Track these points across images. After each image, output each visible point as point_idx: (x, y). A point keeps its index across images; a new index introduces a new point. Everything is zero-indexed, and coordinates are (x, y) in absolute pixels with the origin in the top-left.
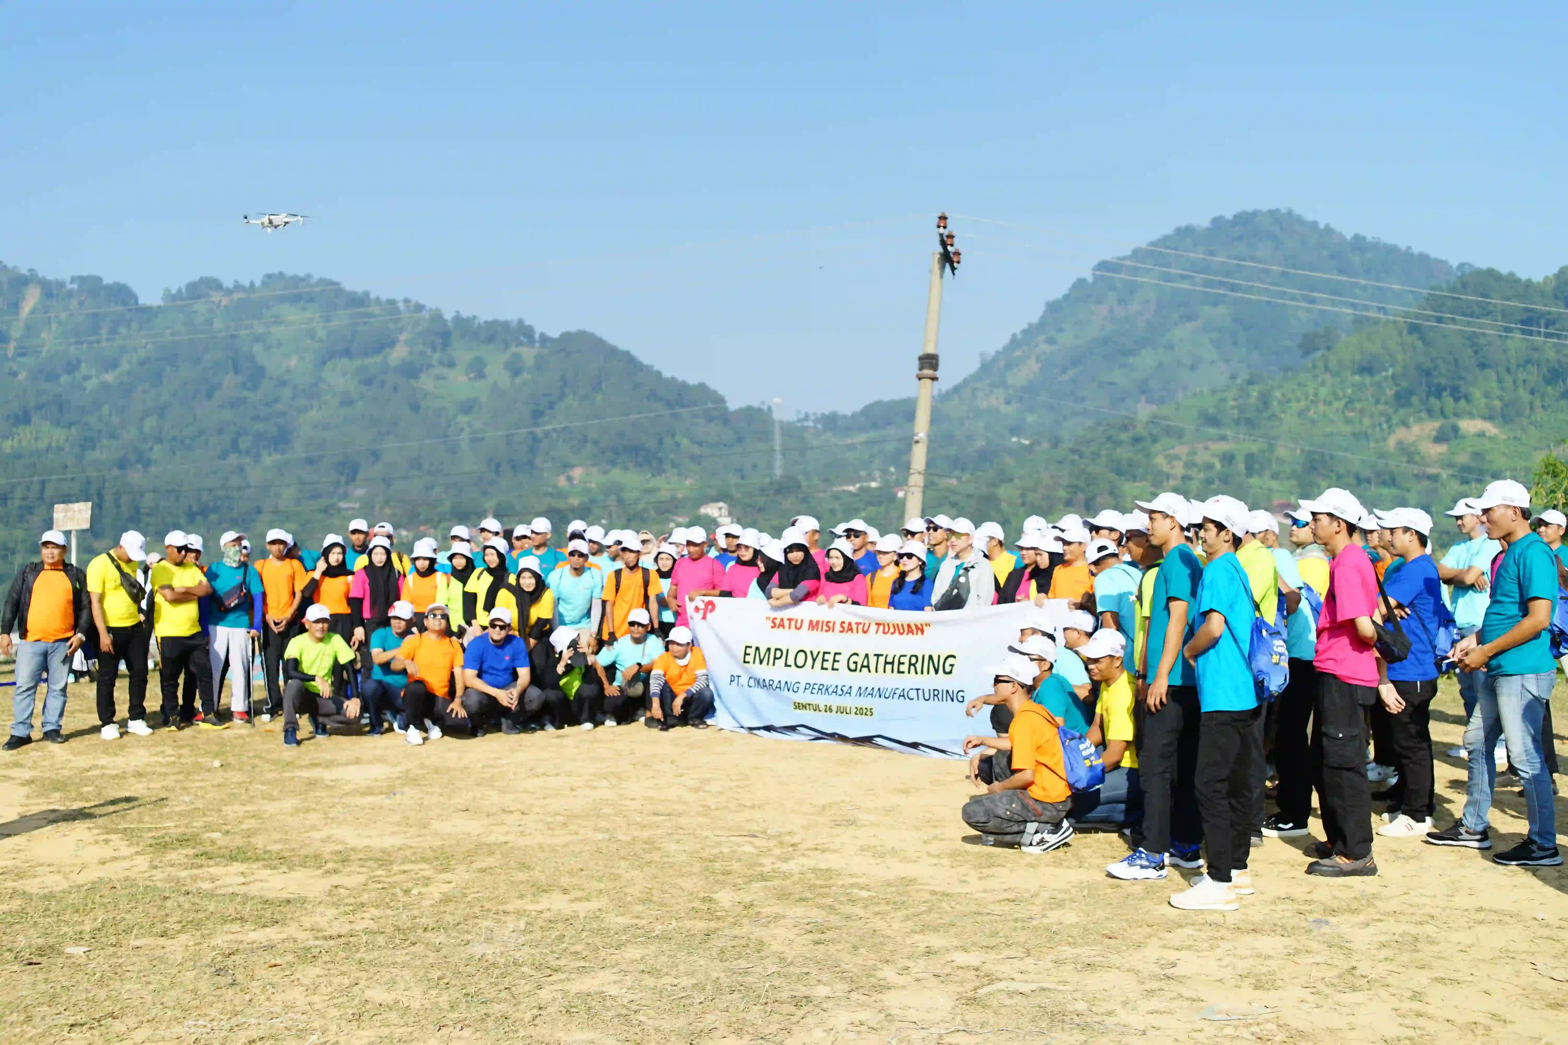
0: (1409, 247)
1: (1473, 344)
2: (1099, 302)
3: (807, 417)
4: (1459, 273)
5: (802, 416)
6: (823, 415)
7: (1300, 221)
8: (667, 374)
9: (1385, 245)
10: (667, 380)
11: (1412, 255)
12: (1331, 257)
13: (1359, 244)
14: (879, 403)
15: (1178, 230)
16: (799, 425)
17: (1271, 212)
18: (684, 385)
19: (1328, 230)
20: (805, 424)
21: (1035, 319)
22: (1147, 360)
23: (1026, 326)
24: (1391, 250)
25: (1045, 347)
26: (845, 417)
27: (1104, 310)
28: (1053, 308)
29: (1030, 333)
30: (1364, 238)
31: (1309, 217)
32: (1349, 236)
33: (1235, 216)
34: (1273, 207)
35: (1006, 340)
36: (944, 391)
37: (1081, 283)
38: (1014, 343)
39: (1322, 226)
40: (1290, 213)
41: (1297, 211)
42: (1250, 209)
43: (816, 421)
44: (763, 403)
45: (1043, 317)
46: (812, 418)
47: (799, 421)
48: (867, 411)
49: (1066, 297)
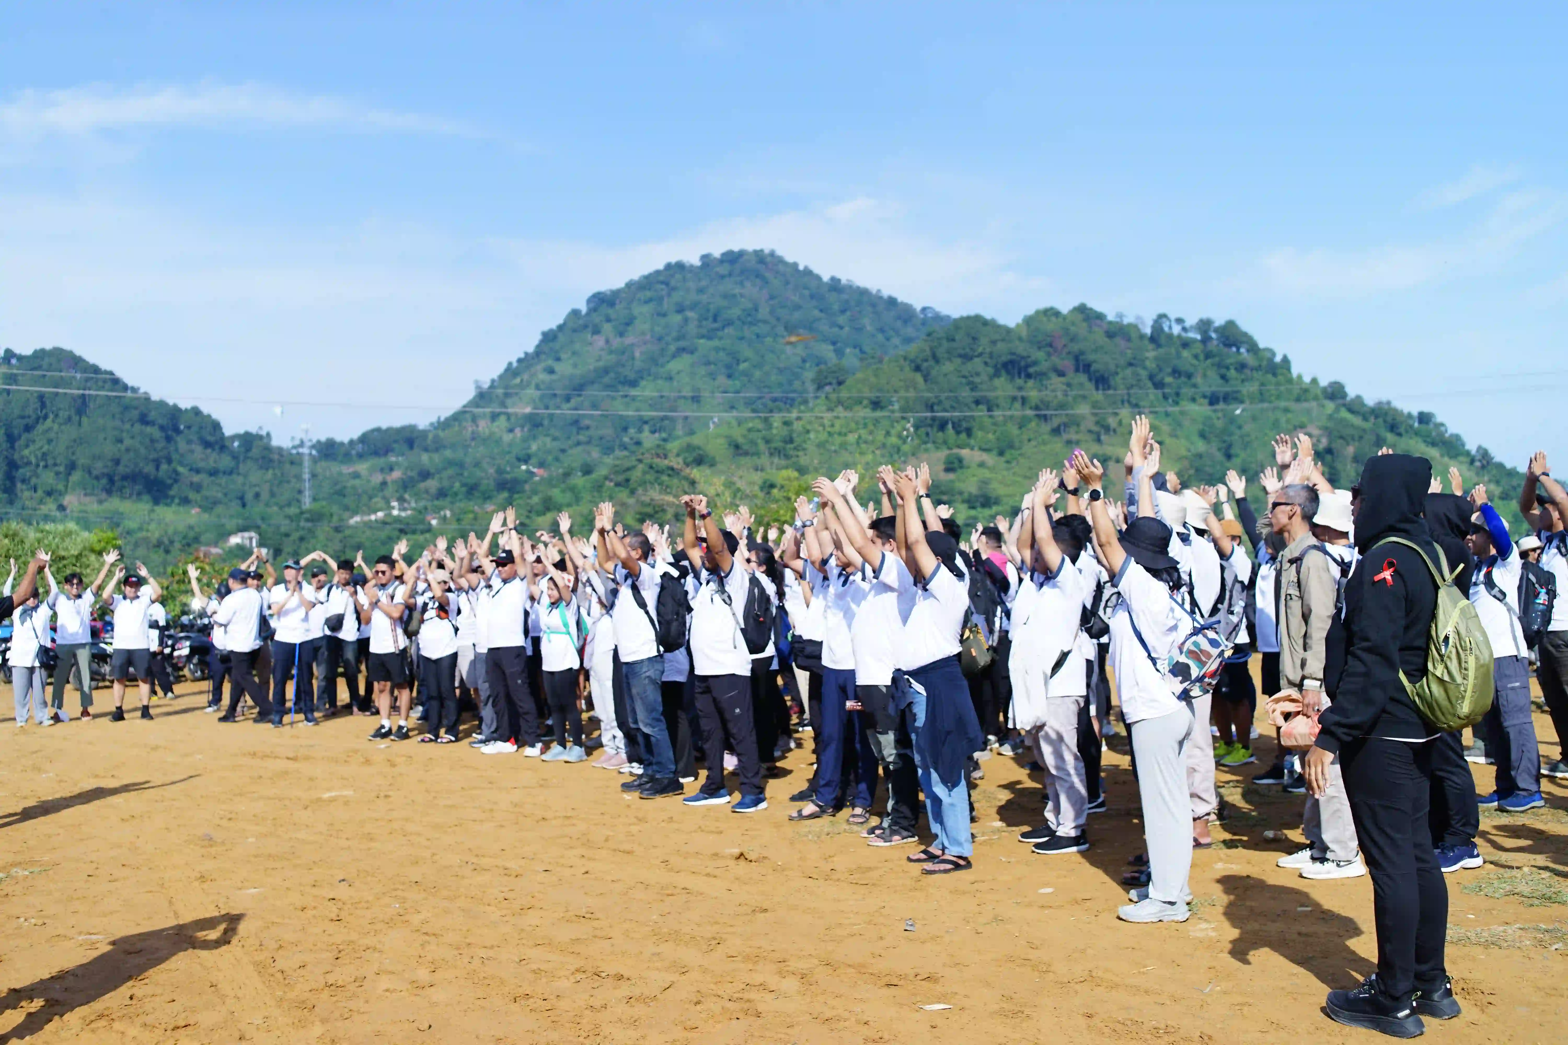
0: (879, 291)
1: (969, 383)
2: (596, 331)
3: (302, 444)
4: (922, 316)
5: (297, 442)
6: (319, 442)
7: (781, 261)
8: (155, 397)
9: (858, 288)
10: (155, 402)
11: (881, 298)
12: (812, 297)
13: (835, 285)
14: (378, 430)
15: (669, 266)
16: (294, 451)
17: (756, 252)
18: (176, 408)
19: (808, 272)
20: (301, 450)
21: (531, 349)
22: (647, 390)
23: (522, 356)
24: (863, 293)
25: (543, 377)
26: (342, 444)
27: (600, 341)
28: (548, 337)
29: (526, 361)
30: (839, 280)
31: (790, 259)
32: (826, 278)
33: (723, 255)
34: (758, 248)
35: (501, 369)
36: (442, 419)
37: (575, 313)
38: (510, 372)
39: (801, 268)
40: (772, 254)
41: (779, 252)
42: (736, 248)
43: (313, 447)
44: (260, 428)
45: (538, 346)
46: (309, 444)
47: (294, 447)
48: (364, 438)
49: (561, 328)
